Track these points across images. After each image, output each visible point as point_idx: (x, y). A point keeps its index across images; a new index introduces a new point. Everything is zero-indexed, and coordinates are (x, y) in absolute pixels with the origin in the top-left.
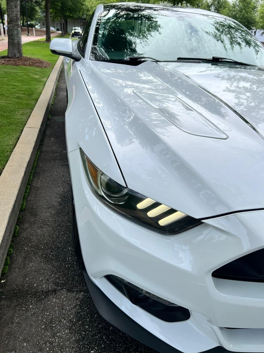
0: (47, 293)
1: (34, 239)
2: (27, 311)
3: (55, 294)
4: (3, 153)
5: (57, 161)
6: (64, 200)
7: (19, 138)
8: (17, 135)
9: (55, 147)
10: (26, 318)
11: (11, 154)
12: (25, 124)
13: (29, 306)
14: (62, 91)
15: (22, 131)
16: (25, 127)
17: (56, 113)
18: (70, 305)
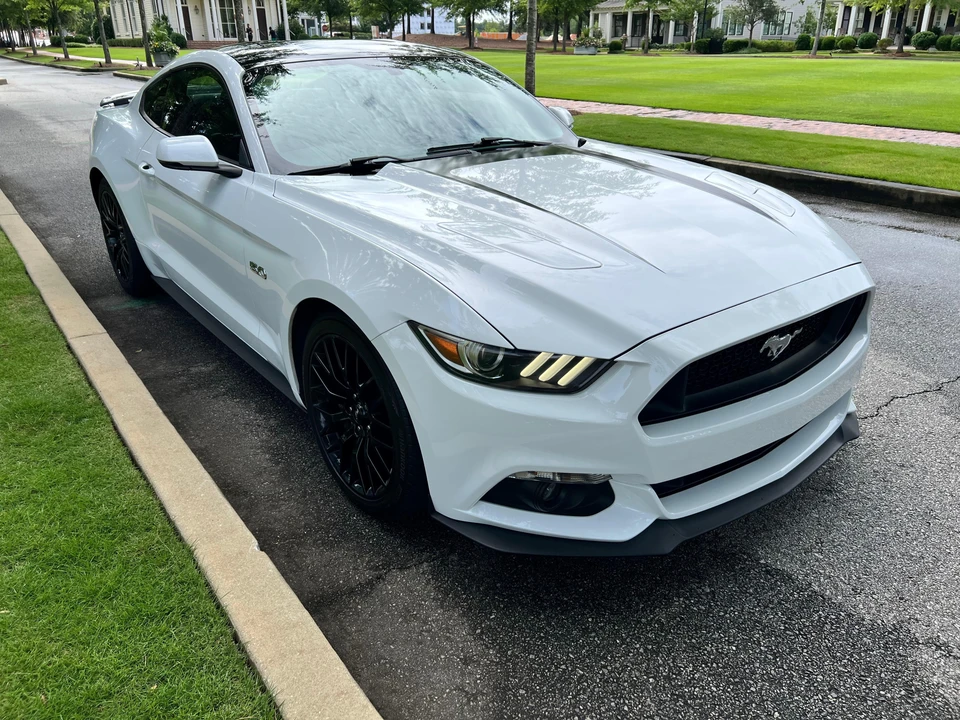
1: (277, 526)
2: (358, 614)
3: (384, 580)
4: (79, 400)
5: (195, 392)
6: (276, 454)
7: (79, 363)
8: (68, 359)
9: (162, 367)
10: (365, 621)
11: (100, 399)
12: (61, 332)
13: (356, 608)
14: (50, 235)
15: (69, 347)
16: (69, 337)
17: (88, 293)
18: (419, 583)
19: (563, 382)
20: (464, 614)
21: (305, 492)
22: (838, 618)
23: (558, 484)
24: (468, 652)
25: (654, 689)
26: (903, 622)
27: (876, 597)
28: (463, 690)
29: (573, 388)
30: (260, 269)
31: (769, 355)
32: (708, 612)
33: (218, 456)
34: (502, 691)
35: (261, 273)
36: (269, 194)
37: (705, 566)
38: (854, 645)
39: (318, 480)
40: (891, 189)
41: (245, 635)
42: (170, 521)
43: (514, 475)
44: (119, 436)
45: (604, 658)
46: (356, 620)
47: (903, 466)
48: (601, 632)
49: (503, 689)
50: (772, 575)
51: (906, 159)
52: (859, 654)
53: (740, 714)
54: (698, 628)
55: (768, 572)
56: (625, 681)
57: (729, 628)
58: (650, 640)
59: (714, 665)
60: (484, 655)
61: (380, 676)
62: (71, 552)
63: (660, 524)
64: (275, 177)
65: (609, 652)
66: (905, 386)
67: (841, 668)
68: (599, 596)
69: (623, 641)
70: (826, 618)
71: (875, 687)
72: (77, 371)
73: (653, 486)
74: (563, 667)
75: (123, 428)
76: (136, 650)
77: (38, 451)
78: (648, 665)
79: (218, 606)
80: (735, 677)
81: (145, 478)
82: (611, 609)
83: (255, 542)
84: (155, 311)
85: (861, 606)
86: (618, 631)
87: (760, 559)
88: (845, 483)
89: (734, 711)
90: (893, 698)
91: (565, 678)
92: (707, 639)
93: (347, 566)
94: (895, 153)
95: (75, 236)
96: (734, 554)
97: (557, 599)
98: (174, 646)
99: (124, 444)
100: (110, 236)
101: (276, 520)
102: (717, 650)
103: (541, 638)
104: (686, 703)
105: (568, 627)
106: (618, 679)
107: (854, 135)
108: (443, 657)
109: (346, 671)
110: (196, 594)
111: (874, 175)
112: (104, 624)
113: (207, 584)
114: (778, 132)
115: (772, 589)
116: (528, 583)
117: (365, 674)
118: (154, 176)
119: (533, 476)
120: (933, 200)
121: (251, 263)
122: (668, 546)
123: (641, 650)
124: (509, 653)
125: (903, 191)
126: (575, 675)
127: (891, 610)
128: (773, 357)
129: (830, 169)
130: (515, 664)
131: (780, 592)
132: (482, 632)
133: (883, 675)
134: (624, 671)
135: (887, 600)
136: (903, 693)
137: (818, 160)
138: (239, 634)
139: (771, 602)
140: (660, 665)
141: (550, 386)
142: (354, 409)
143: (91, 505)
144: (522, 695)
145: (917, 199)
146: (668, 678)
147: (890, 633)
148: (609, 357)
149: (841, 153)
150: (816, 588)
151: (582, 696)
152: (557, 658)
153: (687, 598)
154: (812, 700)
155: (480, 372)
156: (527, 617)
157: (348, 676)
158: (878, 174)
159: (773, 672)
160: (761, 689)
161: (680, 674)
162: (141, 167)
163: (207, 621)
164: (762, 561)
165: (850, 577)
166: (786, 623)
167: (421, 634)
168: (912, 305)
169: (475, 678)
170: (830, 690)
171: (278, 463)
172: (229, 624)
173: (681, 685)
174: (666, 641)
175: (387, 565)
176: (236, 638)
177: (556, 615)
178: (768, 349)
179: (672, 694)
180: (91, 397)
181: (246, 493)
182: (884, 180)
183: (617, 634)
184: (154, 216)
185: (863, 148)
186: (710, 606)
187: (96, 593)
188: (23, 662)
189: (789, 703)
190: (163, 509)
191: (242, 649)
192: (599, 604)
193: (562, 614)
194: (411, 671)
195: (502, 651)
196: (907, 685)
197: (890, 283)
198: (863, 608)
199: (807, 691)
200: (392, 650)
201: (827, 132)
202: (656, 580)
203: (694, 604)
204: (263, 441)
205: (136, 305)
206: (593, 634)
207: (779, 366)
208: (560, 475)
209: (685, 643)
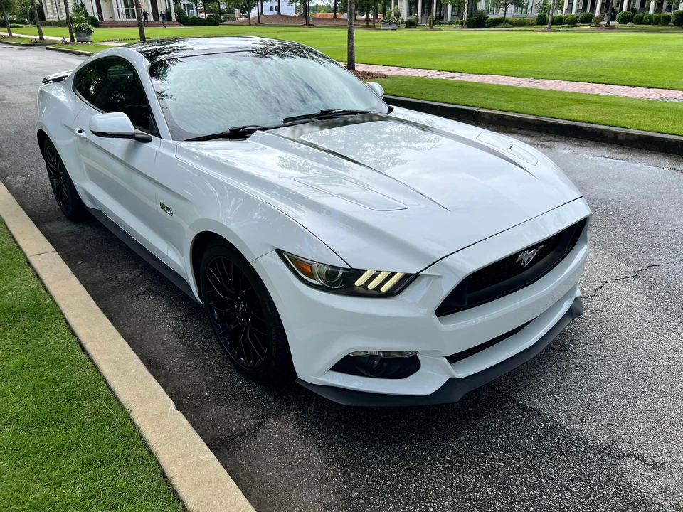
0: (254, 429)
1: (187, 390)
2: (247, 451)
3: (263, 426)
4: (39, 303)
5: (122, 293)
6: (183, 338)
7: (37, 275)
8: (29, 272)
9: (97, 275)
10: (252, 456)
11: (55, 302)
12: (22, 252)
13: (245, 447)
14: (7, 175)
15: (29, 263)
16: (28, 255)
17: (39, 220)
18: (288, 428)
19: (384, 289)
20: (320, 448)
21: (205, 364)
22: (570, 440)
23: (382, 359)
24: (324, 475)
25: (450, 495)
26: (613, 441)
27: (595, 424)
28: (321, 502)
29: (391, 294)
30: (168, 209)
31: (522, 264)
32: (485, 439)
33: (142, 340)
34: (347, 501)
35: (169, 211)
36: (172, 155)
37: (482, 407)
38: (581, 459)
39: (214, 355)
40: (603, 130)
41: (170, 472)
42: (112, 391)
43: (352, 353)
44: (71, 329)
45: (416, 475)
46: (245, 456)
47: (612, 331)
48: (413, 456)
49: (349, 499)
50: (527, 412)
51: (613, 108)
52: (585, 465)
53: (507, 510)
54: (478, 451)
55: (524, 410)
56: (431, 491)
57: (499, 450)
58: (447, 462)
59: (490, 476)
60: (334, 476)
61: (263, 495)
62: (43, 417)
63: (452, 382)
64: (176, 143)
65: (420, 471)
66: (613, 274)
67: (573, 475)
68: (412, 431)
69: (428, 461)
70: (563, 440)
71: (596, 487)
72: (36, 280)
73: (447, 357)
74: (389, 482)
75: (73, 324)
76: (94, 487)
77: (13, 342)
78: (446, 478)
79: (150, 452)
80: (504, 484)
81: (92, 361)
82: (420, 440)
83: (173, 404)
84: (90, 232)
85: (586, 431)
86: (425, 455)
87: (518, 401)
88: (575, 345)
89: (503, 508)
90: (608, 494)
91: (390, 490)
92: (484, 458)
93: (237, 417)
94: (605, 104)
95: (26, 176)
96: (501, 398)
97: (383, 435)
98: (121, 482)
99: (74, 335)
100: (54, 178)
101: (185, 385)
102: (491, 466)
103: (373, 463)
104: (471, 504)
105: (391, 454)
106: (426, 489)
107: (577, 90)
108: (306, 479)
109: (241, 494)
110: (134, 444)
111: (590, 120)
112: (71, 468)
113: (141, 437)
114: (526, 89)
115: (527, 421)
116: (363, 424)
117: (254, 494)
118: (86, 138)
119: (365, 354)
120: (631, 138)
121: (161, 204)
122: (457, 397)
123: (441, 468)
124: (352, 474)
125: (610, 132)
126: (397, 487)
127: (606, 433)
128: (525, 265)
129: (561, 117)
130: (356, 482)
131: (532, 424)
132: (333, 461)
133: (601, 479)
134: (430, 483)
135: (603, 426)
136: (614, 490)
137: (553, 110)
138: (166, 471)
139: (527, 431)
140: (454, 478)
141: (375, 292)
142: (239, 307)
143: (54, 382)
144: (362, 504)
145: (620, 137)
146: (459, 487)
147: (605, 449)
148: (415, 273)
149: (568, 105)
150: (556, 420)
151: (402, 502)
152: (384, 477)
153: (470, 430)
154: (555, 498)
155: (327, 284)
156: (363, 448)
157: (244, 498)
158: (593, 120)
159: (528, 479)
160: (521, 492)
161: (467, 484)
162: (76, 131)
163: (143, 463)
164: (520, 402)
165: (578, 411)
166: (536, 445)
167: (290, 464)
168: (617, 215)
169: (328, 494)
170: (566, 490)
171: (184, 344)
172: (158, 464)
173: (468, 492)
174: (458, 461)
175: (265, 416)
176: (164, 475)
177: (383, 446)
178: (522, 260)
179: (462, 498)
180: (48, 301)
181: (163, 367)
182: (598, 124)
183: (424, 458)
184: (85, 163)
185: (583, 100)
186: (486, 435)
187: (63, 446)
188: (15, 499)
189: (540, 501)
190: (106, 382)
191: (169, 482)
192: (411, 437)
193: (387, 445)
194: (285, 490)
195: (347, 474)
196: (617, 485)
197: (603, 199)
198: (588, 433)
199: (551, 492)
200: (272, 476)
201: (559, 89)
202: (449, 418)
203: (476, 435)
204: (173, 328)
205: (74, 227)
206: (408, 459)
207: (529, 270)
208: (384, 352)
209: (470, 462)
